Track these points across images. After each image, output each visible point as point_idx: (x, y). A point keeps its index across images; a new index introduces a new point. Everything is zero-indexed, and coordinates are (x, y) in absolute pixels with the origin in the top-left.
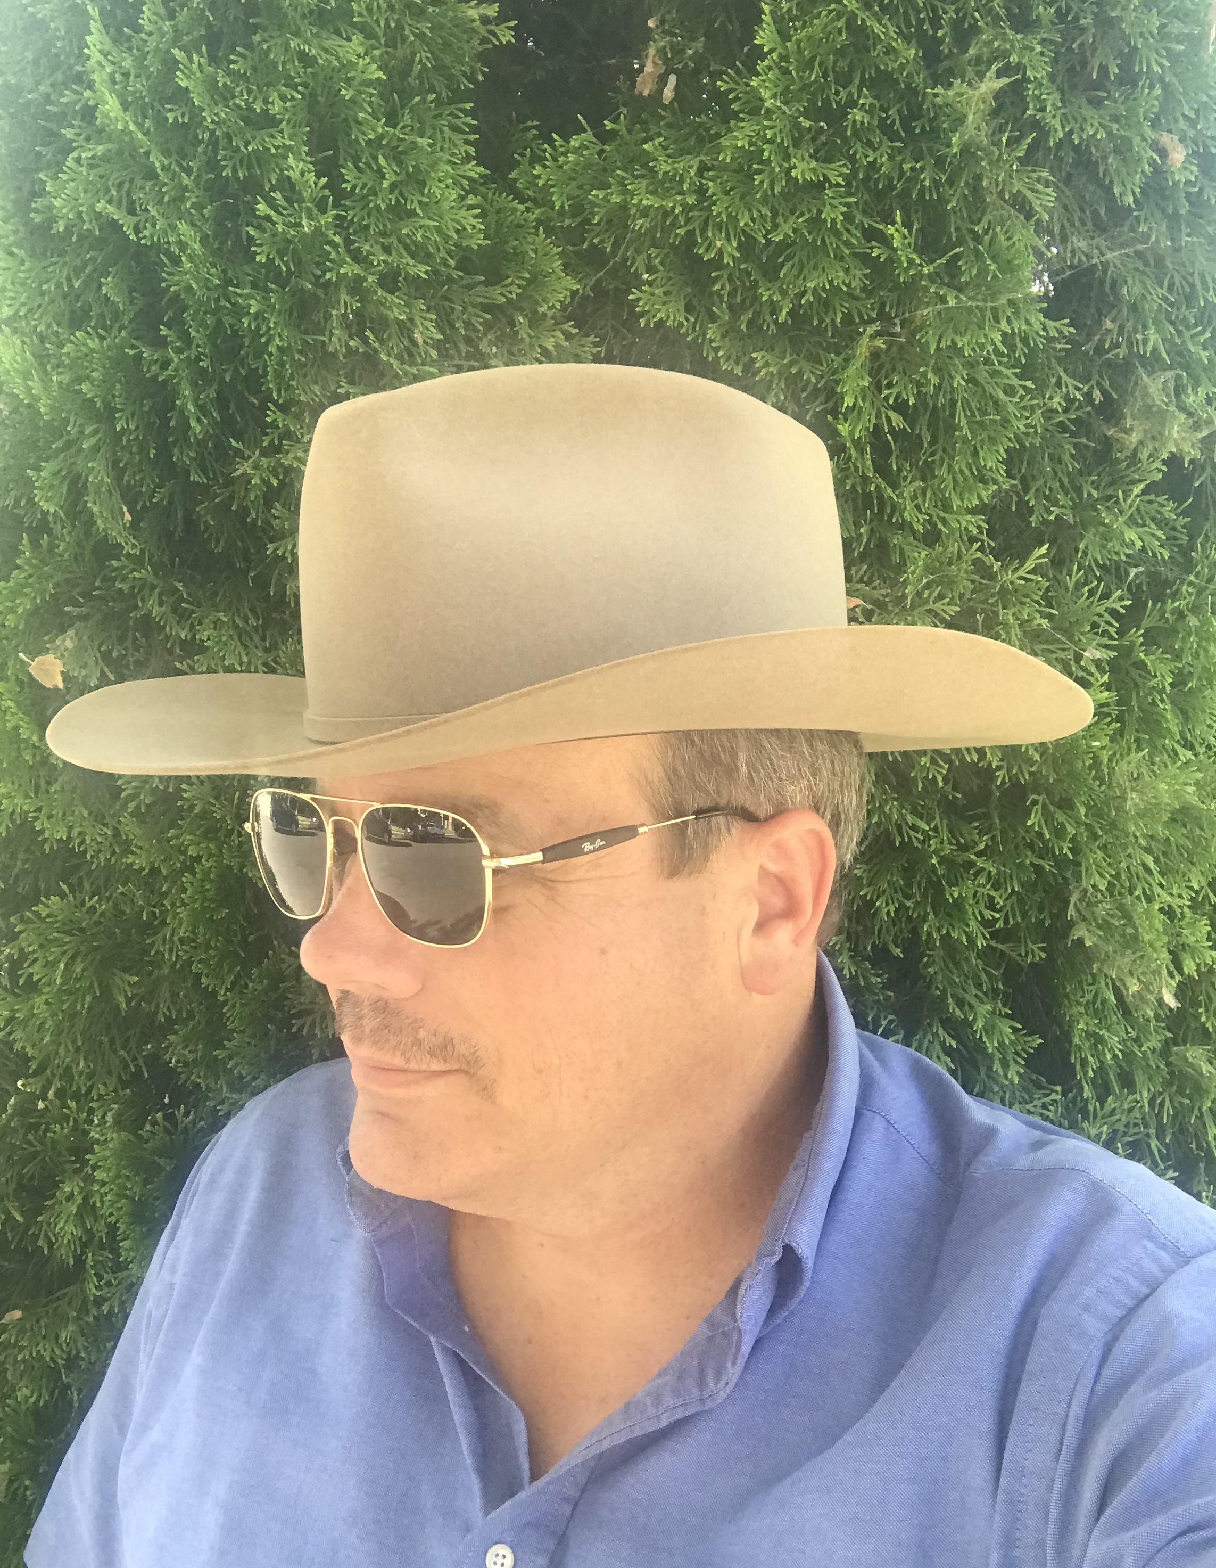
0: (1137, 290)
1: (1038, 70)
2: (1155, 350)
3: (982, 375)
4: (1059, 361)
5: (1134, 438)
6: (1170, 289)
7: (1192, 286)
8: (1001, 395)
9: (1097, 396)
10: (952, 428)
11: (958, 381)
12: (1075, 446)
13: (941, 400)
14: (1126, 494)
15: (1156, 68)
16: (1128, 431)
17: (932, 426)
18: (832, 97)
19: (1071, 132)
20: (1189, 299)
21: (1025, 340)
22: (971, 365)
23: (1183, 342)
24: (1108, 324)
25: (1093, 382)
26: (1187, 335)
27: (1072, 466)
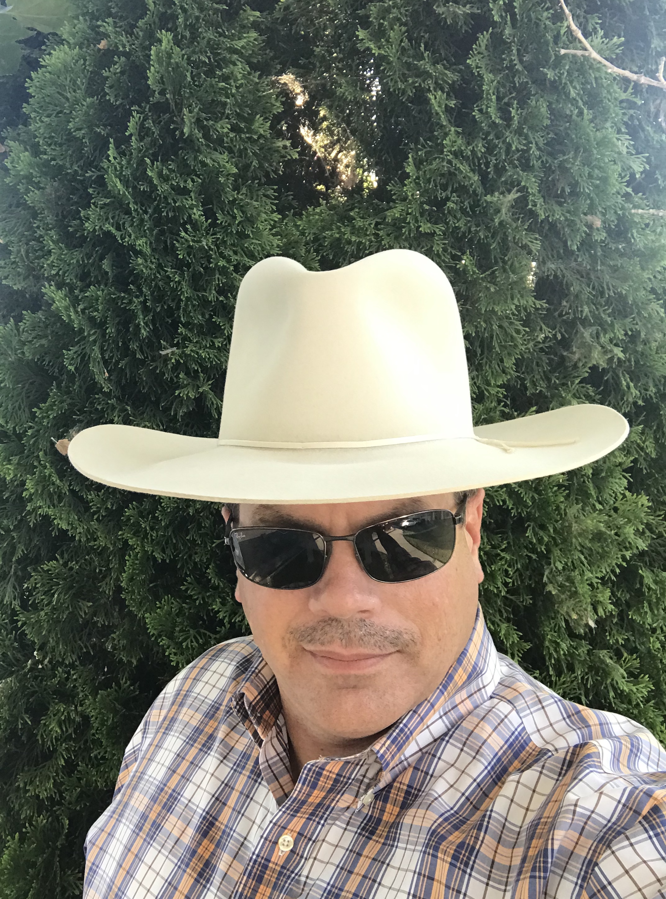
0: (578, 288)
1: (533, 189)
2: (587, 316)
3: (506, 324)
4: (541, 318)
5: (577, 356)
6: (593, 288)
7: (603, 287)
8: (514, 334)
9: (559, 337)
10: (490, 348)
11: (495, 327)
12: (548, 359)
13: (486, 335)
14: (572, 383)
15: (587, 191)
16: (574, 353)
17: (482, 346)
18: (439, 196)
19: (548, 216)
20: (602, 293)
21: (525, 309)
22: (500, 319)
23: (599, 314)
24: (564, 303)
25: (557, 330)
26: (601, 310)
27: (547, 368)
